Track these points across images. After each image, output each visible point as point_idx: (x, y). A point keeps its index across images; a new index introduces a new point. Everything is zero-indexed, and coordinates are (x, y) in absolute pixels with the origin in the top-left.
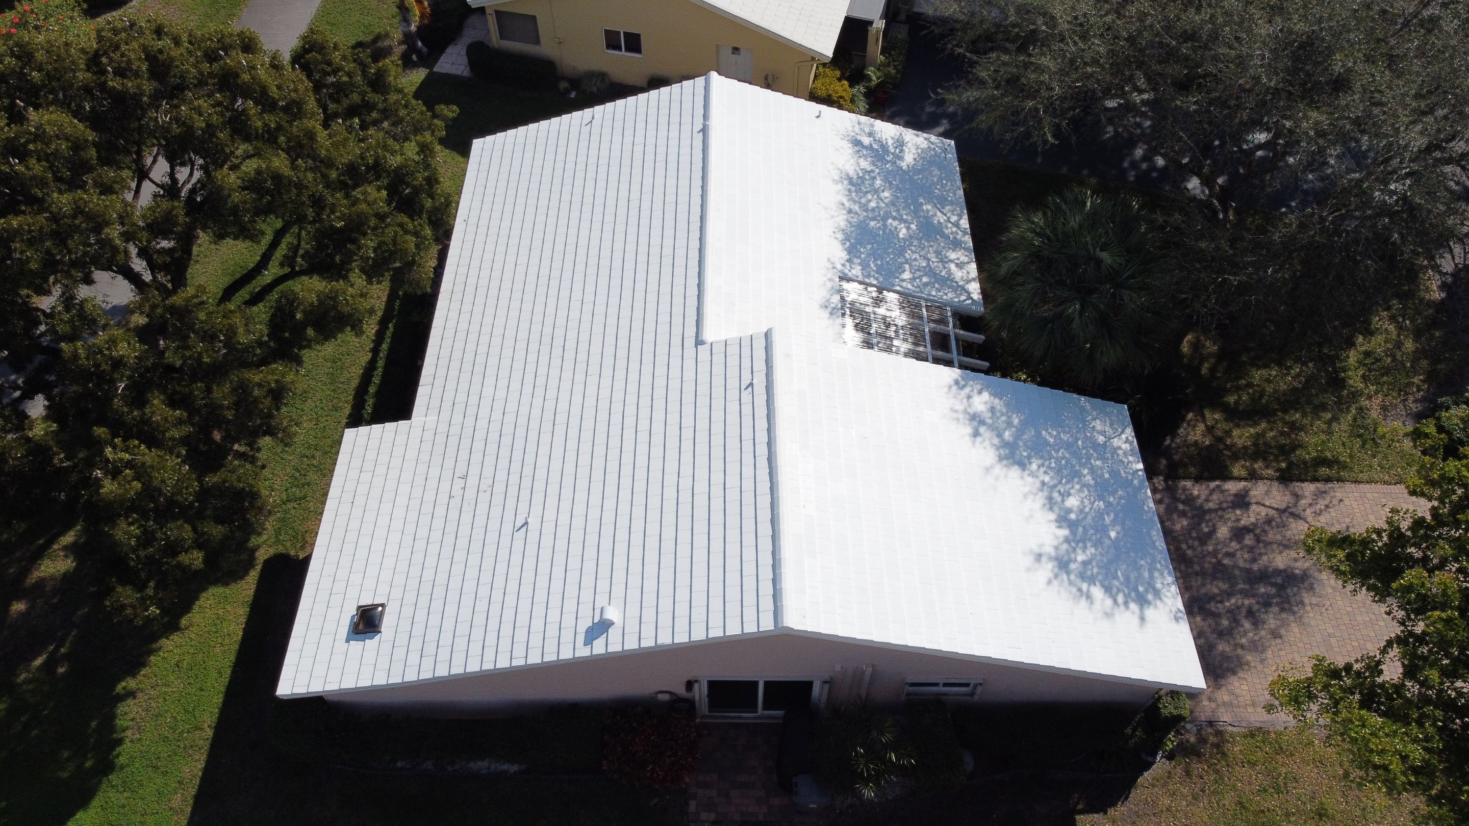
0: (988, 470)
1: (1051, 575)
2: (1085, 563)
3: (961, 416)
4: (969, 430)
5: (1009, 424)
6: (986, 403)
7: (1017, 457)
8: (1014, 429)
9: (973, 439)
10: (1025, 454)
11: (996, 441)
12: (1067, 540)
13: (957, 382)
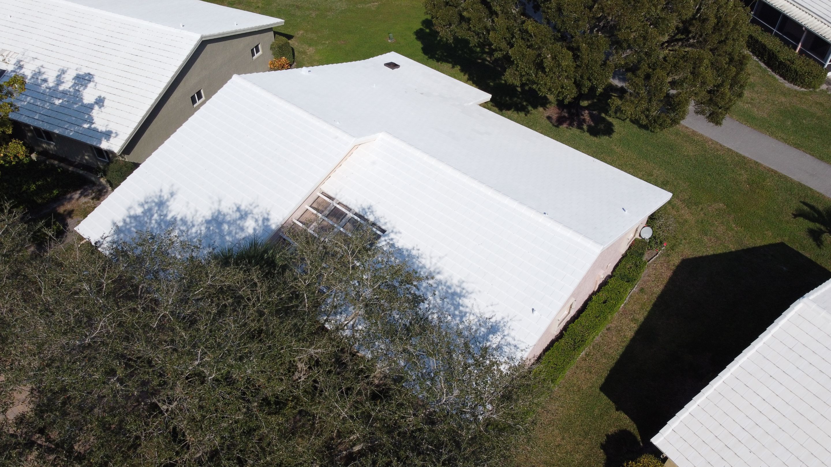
0: (220, 201)
1: (163, 194)
2: (152, 215)
3: (251, 208)
4: (243, 207)
5: (230, 233)
6: (247, 228)
7: (213, 222)
8: (225, 233)
9: (238, 206)
10: (211, 228)
11: (228, 218)
12: (166, 215)
13: (268, 220)
